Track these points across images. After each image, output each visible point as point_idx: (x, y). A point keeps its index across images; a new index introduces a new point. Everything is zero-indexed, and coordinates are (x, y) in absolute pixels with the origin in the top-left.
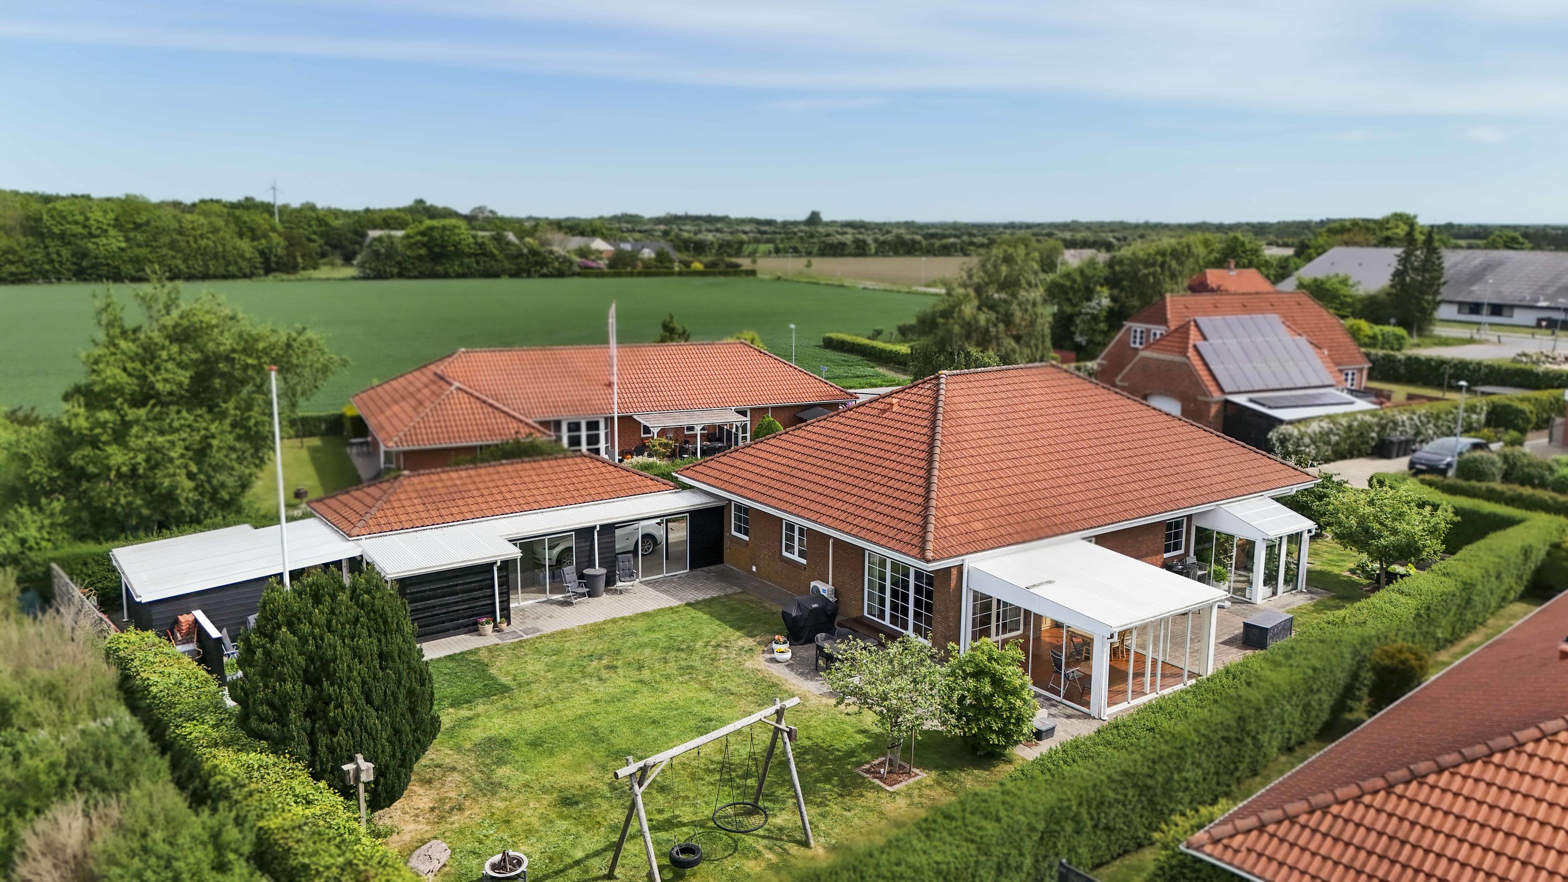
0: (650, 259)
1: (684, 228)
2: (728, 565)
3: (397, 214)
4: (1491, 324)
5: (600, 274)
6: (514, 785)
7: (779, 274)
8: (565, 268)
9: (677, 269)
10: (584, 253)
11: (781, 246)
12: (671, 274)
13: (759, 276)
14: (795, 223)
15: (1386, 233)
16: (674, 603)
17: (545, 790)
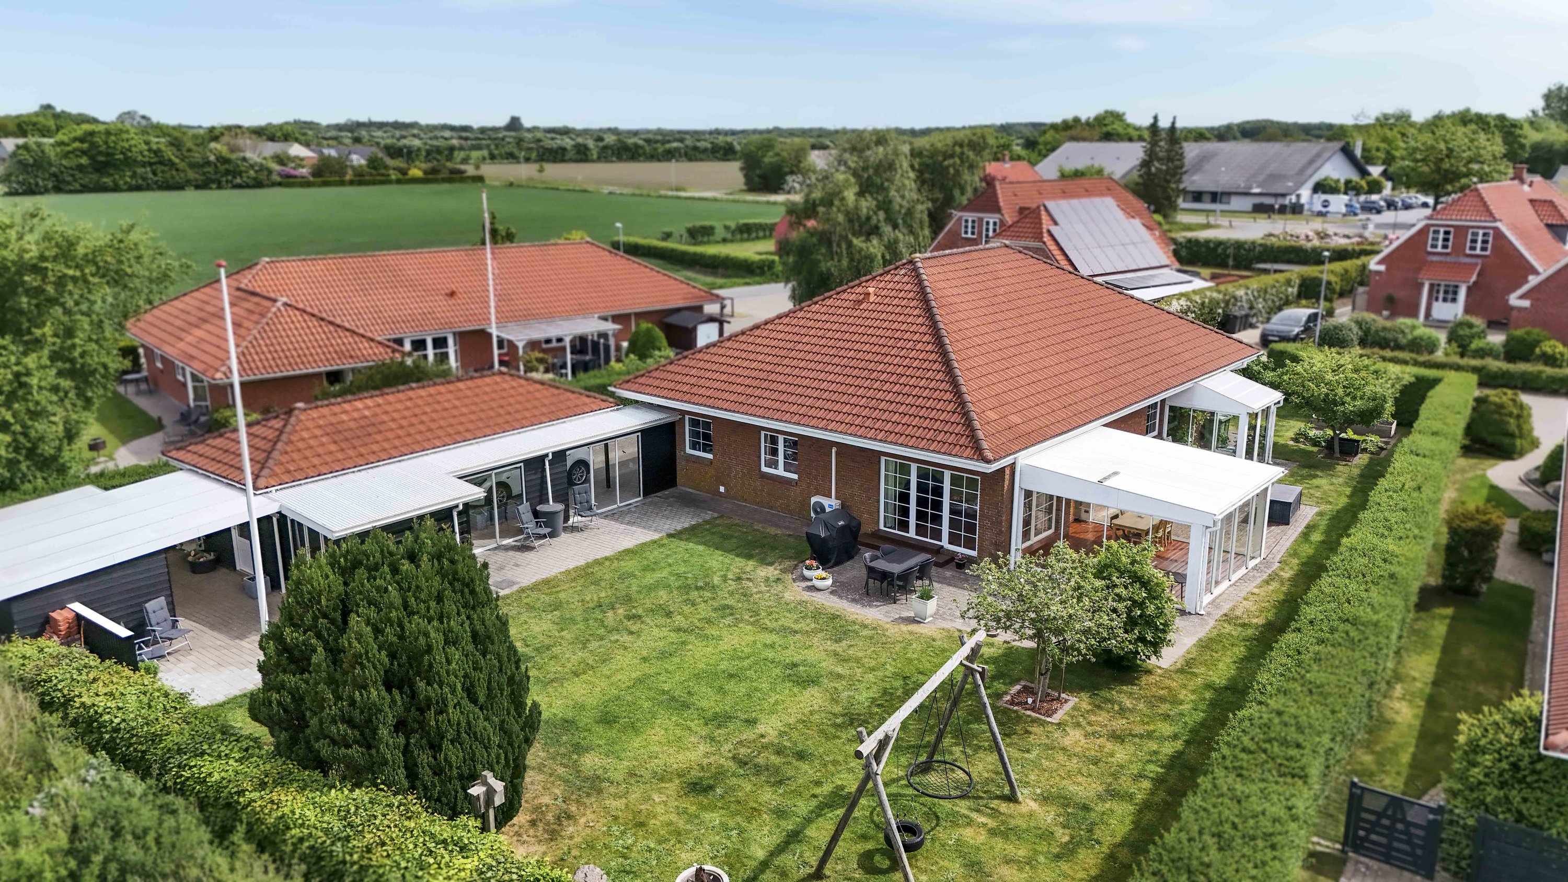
0: (361, 166)
1: (374, 134)
2: (683, 487)
3: (35, 119)
4: (1222, 211)
5: (306, 184)
6: (618, 776)
7: (512, 179)
8: (263, 177)
9: (393, 177)
10: (281, 160)
11: (496, 152)
12: (389, 182)
13: (487, 182)
14: (495, 129)
15: (1105, 129)
16: (656, 536)
17: (662, 778)
